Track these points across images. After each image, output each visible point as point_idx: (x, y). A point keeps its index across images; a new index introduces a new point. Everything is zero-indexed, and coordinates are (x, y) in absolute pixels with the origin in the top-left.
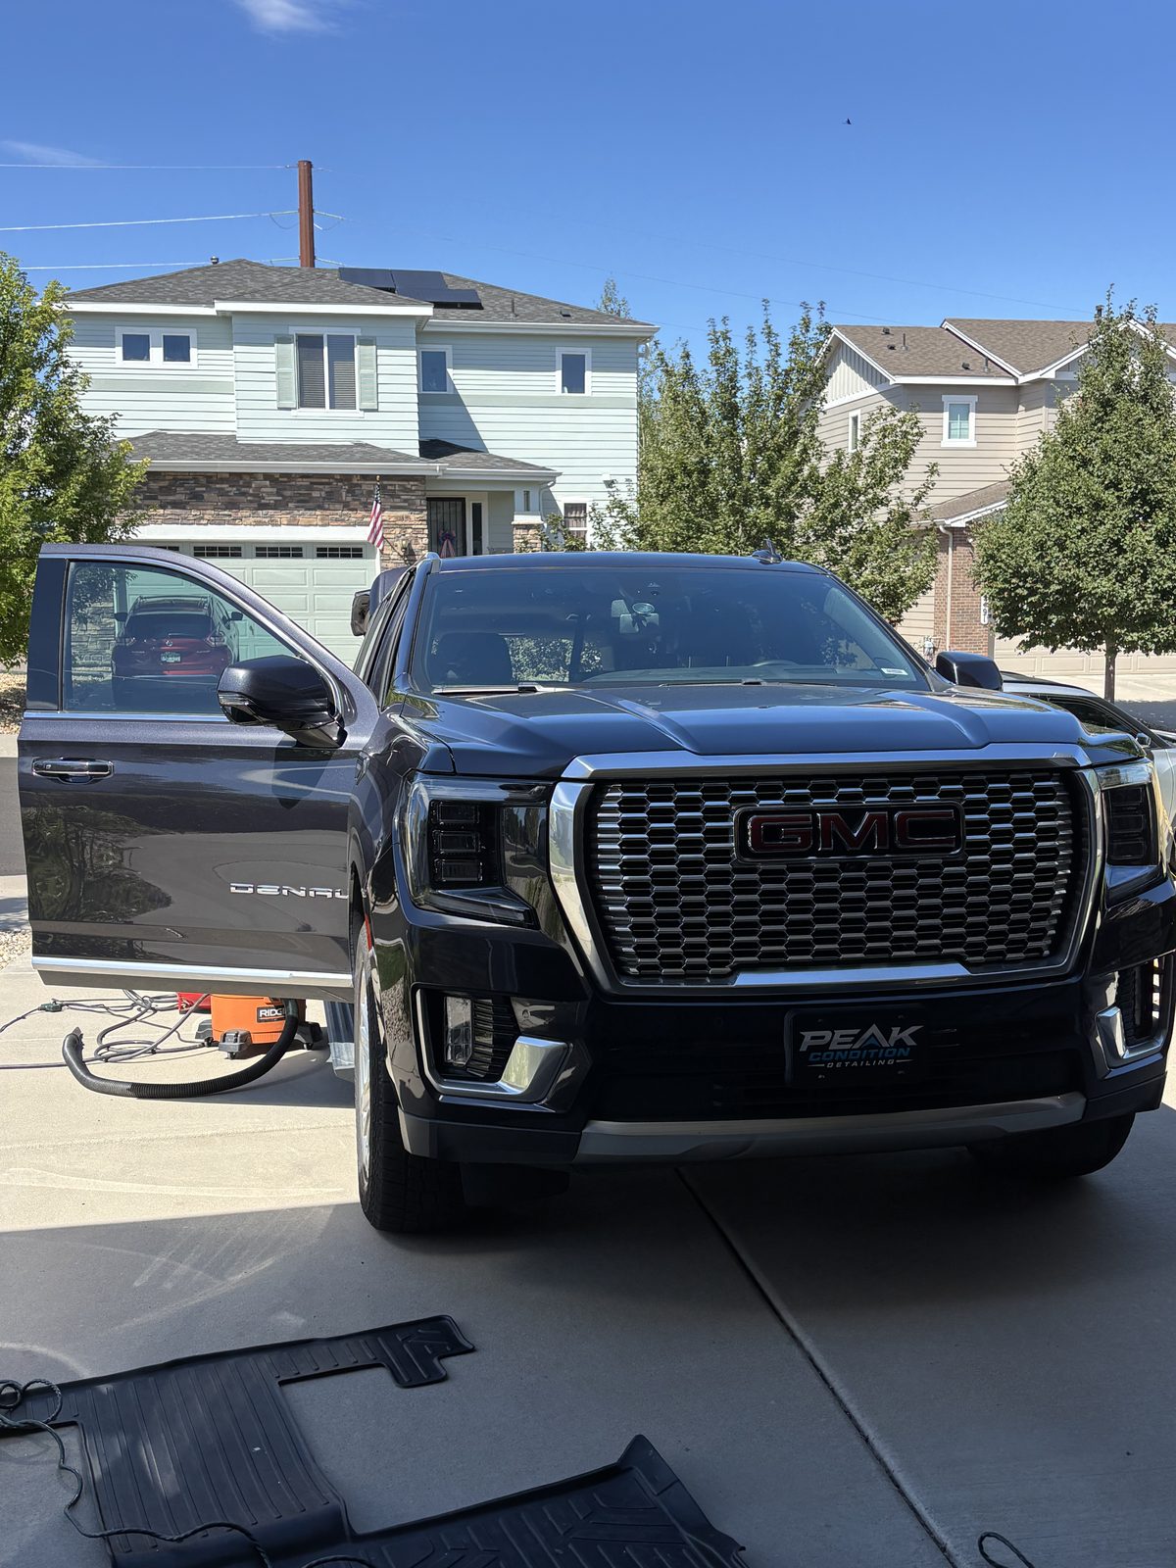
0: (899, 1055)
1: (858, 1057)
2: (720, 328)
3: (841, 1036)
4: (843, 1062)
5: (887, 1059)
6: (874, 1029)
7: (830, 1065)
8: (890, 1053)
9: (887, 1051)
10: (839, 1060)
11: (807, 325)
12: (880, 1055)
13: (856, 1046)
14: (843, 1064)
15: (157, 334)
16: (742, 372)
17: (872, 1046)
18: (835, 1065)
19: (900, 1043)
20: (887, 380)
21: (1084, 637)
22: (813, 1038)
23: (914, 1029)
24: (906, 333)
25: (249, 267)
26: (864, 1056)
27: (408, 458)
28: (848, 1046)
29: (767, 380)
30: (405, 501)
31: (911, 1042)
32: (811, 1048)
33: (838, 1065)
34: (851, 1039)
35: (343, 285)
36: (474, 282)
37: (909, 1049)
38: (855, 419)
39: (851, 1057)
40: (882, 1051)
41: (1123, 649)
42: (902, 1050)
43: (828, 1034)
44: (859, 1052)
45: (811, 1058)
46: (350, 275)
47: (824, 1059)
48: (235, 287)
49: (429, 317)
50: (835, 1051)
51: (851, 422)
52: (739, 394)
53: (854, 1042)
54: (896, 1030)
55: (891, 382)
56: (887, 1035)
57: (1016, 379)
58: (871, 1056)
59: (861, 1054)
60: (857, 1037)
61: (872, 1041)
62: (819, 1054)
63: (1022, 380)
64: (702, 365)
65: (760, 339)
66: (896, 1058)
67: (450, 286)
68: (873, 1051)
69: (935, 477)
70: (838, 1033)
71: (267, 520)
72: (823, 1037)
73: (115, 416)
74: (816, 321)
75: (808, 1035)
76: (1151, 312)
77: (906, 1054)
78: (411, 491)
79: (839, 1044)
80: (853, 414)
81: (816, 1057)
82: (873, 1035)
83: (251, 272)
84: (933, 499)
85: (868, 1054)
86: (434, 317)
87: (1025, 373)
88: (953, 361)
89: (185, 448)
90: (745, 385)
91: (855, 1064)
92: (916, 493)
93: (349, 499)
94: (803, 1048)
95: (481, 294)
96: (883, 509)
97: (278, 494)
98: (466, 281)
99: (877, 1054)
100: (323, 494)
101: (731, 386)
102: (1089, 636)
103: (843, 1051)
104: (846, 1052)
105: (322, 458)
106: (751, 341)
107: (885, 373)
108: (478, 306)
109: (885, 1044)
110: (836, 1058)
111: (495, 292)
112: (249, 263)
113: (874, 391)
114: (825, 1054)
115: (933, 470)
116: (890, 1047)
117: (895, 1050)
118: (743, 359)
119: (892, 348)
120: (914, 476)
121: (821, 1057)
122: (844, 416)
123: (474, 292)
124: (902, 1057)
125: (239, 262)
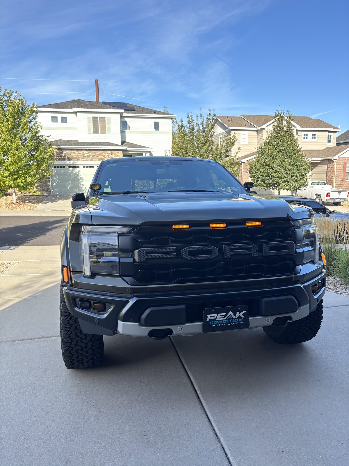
0: (239, 321)
1: (226, 322)
2: (190, 115)
3: (220, 316)
4: (221, 324)
5: (235, 322)
6: (231, 313)
7: (217, 325)
8: (236, 320)
9: (235, 320)
10: (220, 324)
11: (210, 114)
12: (233, 321)
13: (225, 318)
14: (221, 325)
15: (59, 116)
16: (195, 125)
17: (230, 318)
18: (218, 325)
19: (239, 317)
20: (228, 128)
21: (273, 187)
22: (211, 317)
23: (244, 312)
24: (232, 118)
25: (81, 101)
26: (228, 322)
27: (118, 145)
28: (222, 319)
29: (201, 128)
30: (118, 155)
31: (243, 317)
32: (210, 320)
33: (219, 325)
34: (223, 316)
35: (103, 105)
36: (133, 105)
37: (242, 319)
38: (221, 137)
39: (223, 322)
40: (233, 320)
41: (282, 190)
42: (240, 319)
43: (216, 315)
44: (226, 321)
45: (210, 324)
46: (105, 103)
47: (215, 323)
48: (78, 105)
49: (123, 113)
50: (218, 321)
51: (220, 138)
52: (194, 130)
53: (224, 317)
54: (238, 313)
55: (229, 129)
56: (235, 315)
57: (257, 128)
58: (230, 322)
59: (227, 321)
60: (225, 316)
61: (230, 317)
62: (213, 322)
63: (259, 128)
64: (186, 123)
65: (199, 117)
66: (238, 322)
67: (128, 106)
68: (230, 320)
69: (240, 150)
70: (219, 315)
71: (85, 160)
72: (214, 316)
73: (50, 136)
74: (212, 113)
75: (209, 316)
76: (289, 112)
77: (241, 320)
78: (119, 153)
79: (219, 318)
80: (220, 136)
81: (212, 323)
82: (230, 315)
83: (82, 102)
84: (239, 156)
85: (229, 321)
86: (124, 113)
87: (259, 127)
88: (243, 124)
89: (66, 143)
90: (196, 128)
91: (225, 325)
92: (235, 154)
93: (105, 155)
94: (208, 320)
95: (135, 108)
96: (227, 158)
97: (88, 154)
98: (132, 105)
99: (232, 321)
100: (98, 154)
101: (192, 129)
102: (274, 186)
103: (221, 320)
104: (222, 321)
105: (98, 145)
106: (197, 118)
107: (227, 127)
108: (135, 110)
109: (234, 317)
110: (219, 323)
111: (138, 107)
112: (81, 100)
113: (223, 131)
114: (215, 322)
115: (239, 149)
116: (236, 318)
117: (238, 319)
118: (195, 122)
119: (229, 121)
120: (234, 150)
121: (214, 323)
122: (218, 137)
123: (133, 107)
124: (240, 322)
125: (79, 100)
